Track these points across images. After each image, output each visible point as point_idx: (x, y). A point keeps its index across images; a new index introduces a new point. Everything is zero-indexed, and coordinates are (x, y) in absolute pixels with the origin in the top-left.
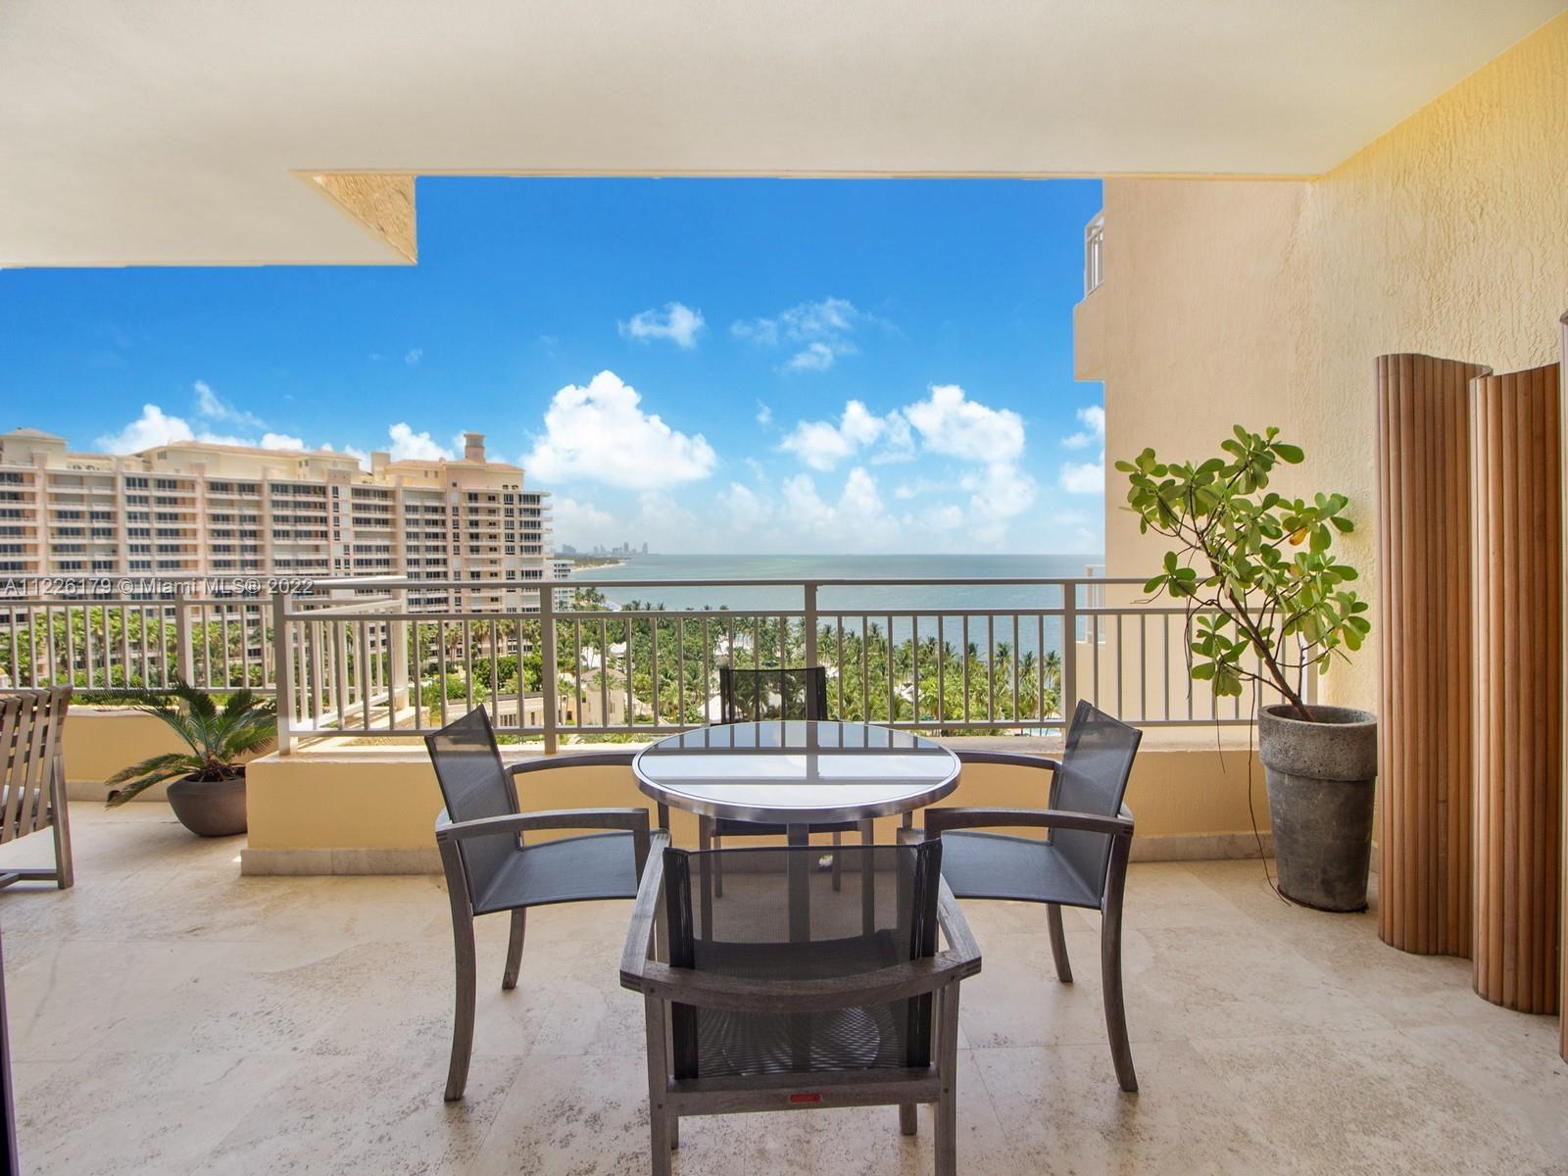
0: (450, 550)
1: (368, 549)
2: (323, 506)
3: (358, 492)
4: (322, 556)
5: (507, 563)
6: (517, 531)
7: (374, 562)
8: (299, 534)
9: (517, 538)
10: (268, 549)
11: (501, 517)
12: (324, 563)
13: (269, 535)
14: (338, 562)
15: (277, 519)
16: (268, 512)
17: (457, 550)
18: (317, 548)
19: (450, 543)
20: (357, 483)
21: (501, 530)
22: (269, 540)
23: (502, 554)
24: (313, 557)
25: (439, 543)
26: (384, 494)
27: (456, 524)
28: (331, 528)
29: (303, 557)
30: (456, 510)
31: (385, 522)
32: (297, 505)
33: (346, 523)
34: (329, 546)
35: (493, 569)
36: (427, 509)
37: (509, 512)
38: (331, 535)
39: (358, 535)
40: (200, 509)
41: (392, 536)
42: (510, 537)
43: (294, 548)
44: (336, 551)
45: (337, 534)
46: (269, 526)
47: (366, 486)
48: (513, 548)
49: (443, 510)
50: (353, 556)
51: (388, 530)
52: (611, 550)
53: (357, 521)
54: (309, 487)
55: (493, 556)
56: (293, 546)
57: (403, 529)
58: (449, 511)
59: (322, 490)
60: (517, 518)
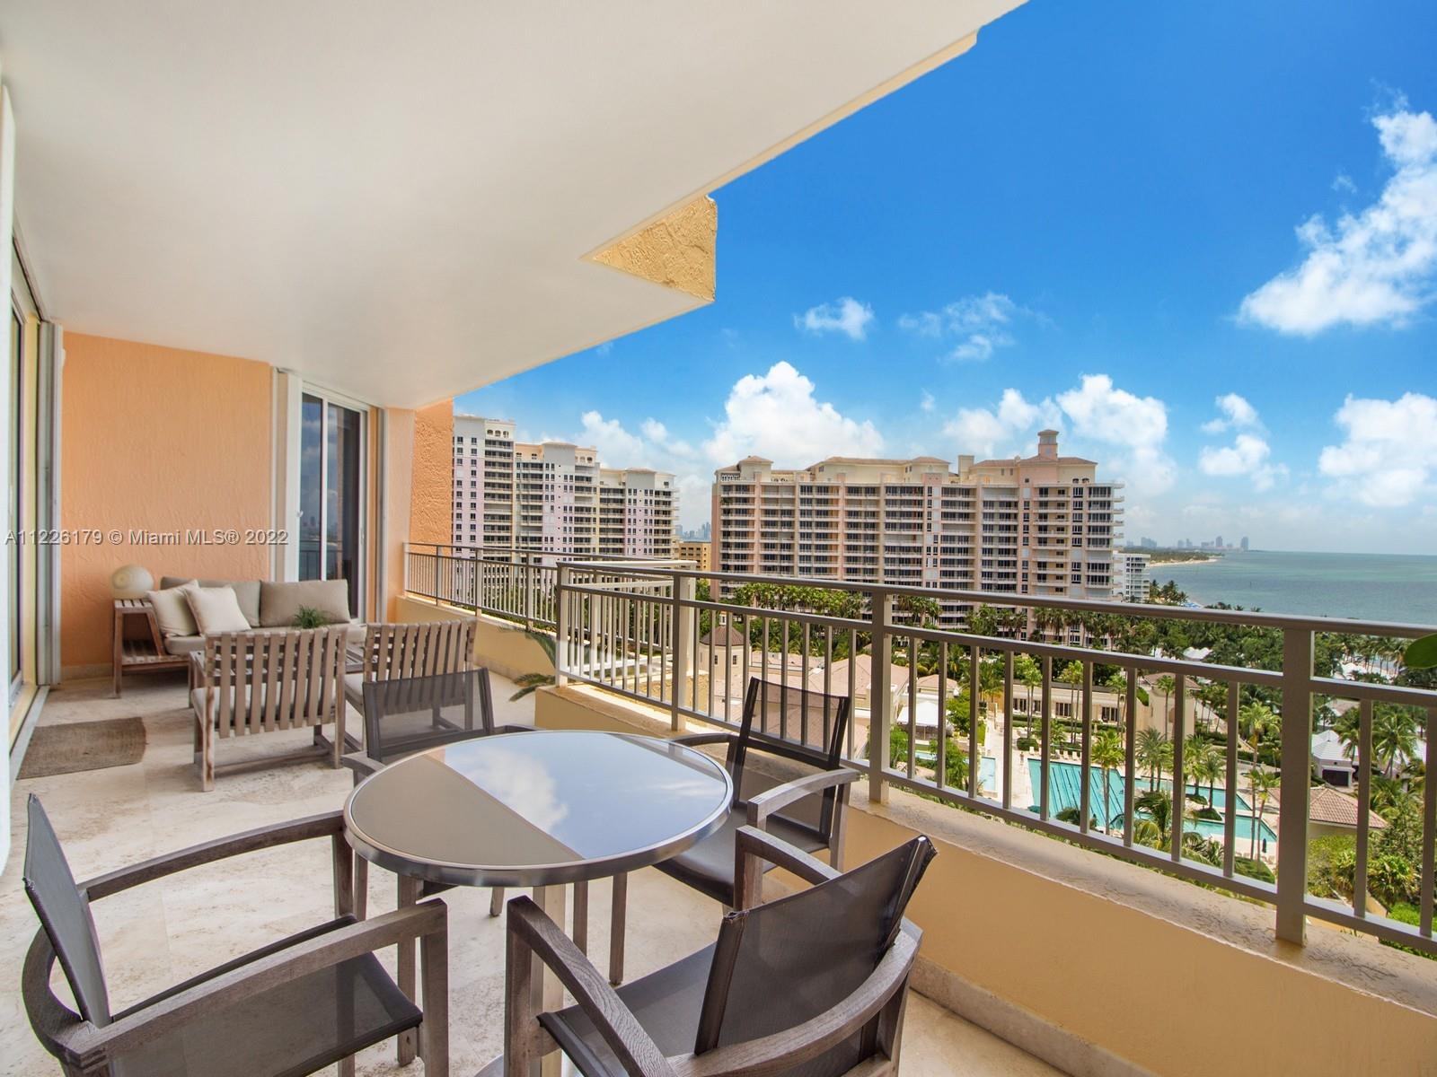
0: (1020, 541)
1: (952, 539)
2: (920, 503)
3: (946, 491)
4: (918, 544)
5: (1075, 555)
6: (1085, 523)
7: (956, 551)
8: (903, 526)
9: (1085, 530)
10: (882, 537)
11: (1070, 510)
12: (919, 550)
13: (882, 526)
14: (929, 549)
15: (889, 514)
16: (883, 508)
17: (1026, 540)
18: (914, 538)
19: (1020, 534)
20: (947, 483)
21: (1069, 523)
22: (882, 530)
23: (1068, 546)
24: (911, 544)
25: (1011, 535)
26: (967, 492)
27: (1026, 517)
28: (925, 521)
29: (904, 544)
30: (1027, 504)
31: (966, 516)
32: (903, 502)
33: (936, 516)
34: (923, 535)
35: (1060, 560)
36: (1002, 504)
37: (1079, 505)
38: (925, 527)
39: (945, 527)
40: (841, 507)
41: (972, 527)
42: (1078, 530)
43: (898, 537)
44: (928, 540)
45: (929, 526)
46: (883, 519)
47: (954, 486)
48: (1080, 540)
49: (1016, 504)
50: (940, 545)
51: (969, 523)
52: (1200, 545)
53: (945, 515)
54: (911, 488)
55: (1060, 547)
56: (898, 535)
57: (980, 521)
58: (1021, 505)
59: (919, 490)
60: (1085, 510)
